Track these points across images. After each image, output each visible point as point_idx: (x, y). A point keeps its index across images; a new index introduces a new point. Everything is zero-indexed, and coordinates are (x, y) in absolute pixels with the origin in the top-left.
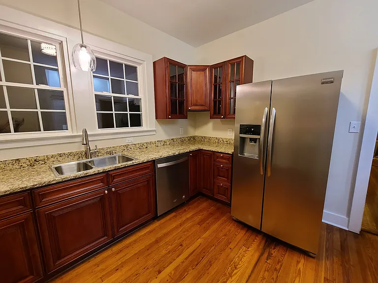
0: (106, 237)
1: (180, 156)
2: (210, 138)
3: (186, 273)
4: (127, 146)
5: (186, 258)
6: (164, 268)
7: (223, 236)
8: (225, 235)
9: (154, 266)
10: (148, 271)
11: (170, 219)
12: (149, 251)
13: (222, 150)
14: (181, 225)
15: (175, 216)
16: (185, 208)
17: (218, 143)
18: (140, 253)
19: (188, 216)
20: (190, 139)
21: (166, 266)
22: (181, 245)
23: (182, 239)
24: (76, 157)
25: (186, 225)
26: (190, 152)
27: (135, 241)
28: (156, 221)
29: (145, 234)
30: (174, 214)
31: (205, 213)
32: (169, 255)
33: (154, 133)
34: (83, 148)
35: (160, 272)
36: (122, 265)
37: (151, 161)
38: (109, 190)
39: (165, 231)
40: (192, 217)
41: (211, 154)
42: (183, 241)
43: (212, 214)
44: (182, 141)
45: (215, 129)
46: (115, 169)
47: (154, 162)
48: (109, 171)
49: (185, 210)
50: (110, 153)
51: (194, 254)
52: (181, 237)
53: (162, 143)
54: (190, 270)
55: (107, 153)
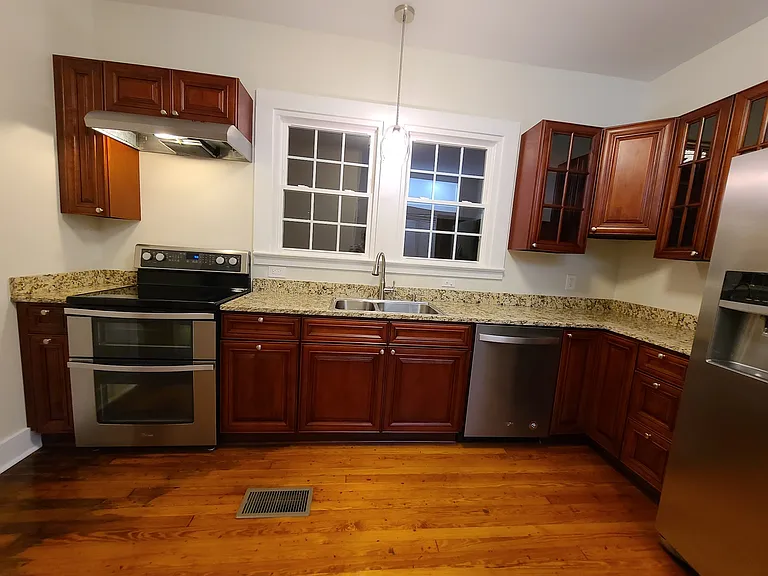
0: (370, 424)
1: (537, 329)
2: (653, 313)
3: (469, 564)
4: (441, 292)
5: (484, 540)
6: (434, 526)
7: (605, 560)
8: (612, 562)
9: (420, 512)
10: (409, 512)
11: (488, 456)
12: (425, 485)
13: (669, 344)
14: (504, 477)
15: (502, 456)
16: (533, 453)
17: (679, 327)
18: (410, 478)
19: (532, 470)
20: (593, 305)
21: (440, 524)
22: (486, 512)
23: (493, 502)
24: (367, 294)
25: (516, 483)
26: (569, 329)
27: (411, 458)
28: (460, 445)
29: (431, 456)
30: (501, 451)
31: (579, 487)
32: (454, 512)
33: (500, 276)
34: (376, 282)
35: (424, 526)
36: (379, 478)
37: (466, 323)
38: (387, 351)
39: (467, 470)
40: (539, 477)
41: (631, 348)
42: (495, 506)
43: (596, 497)
44: (568, 305)
45: (673, 287)
46: (401, 320)
47: (472, 326)
48: (392, 320)
49: (530, 456)
50: (412, 298)
51: (504, 543)
52: (493, 498)
53: (514, 302)
54: (480, 563)
55: (408, 297)
